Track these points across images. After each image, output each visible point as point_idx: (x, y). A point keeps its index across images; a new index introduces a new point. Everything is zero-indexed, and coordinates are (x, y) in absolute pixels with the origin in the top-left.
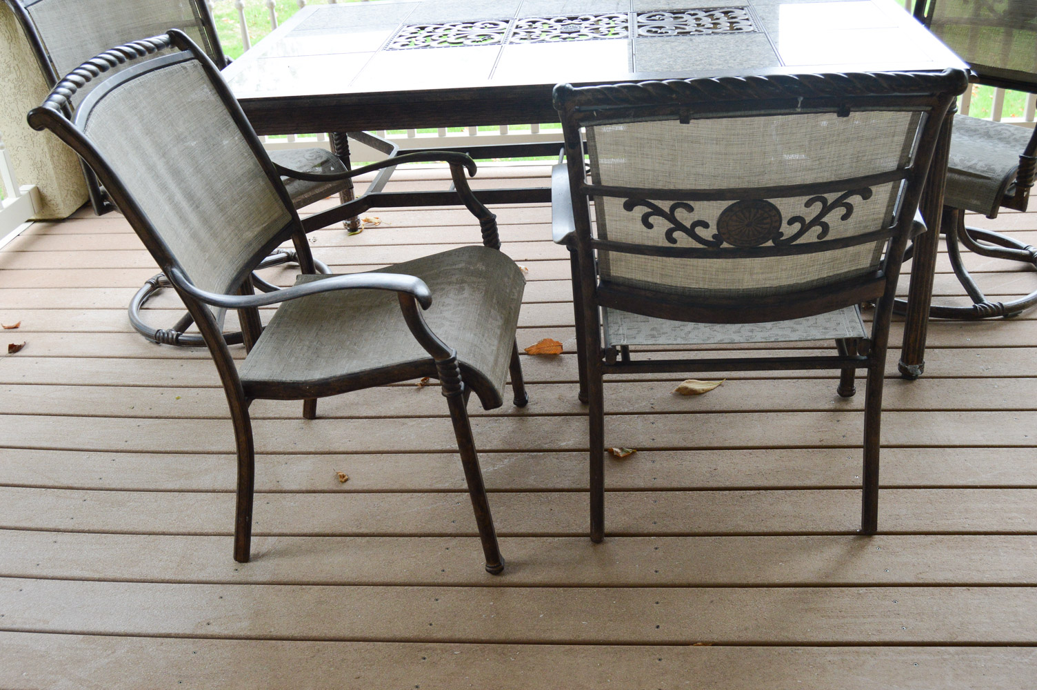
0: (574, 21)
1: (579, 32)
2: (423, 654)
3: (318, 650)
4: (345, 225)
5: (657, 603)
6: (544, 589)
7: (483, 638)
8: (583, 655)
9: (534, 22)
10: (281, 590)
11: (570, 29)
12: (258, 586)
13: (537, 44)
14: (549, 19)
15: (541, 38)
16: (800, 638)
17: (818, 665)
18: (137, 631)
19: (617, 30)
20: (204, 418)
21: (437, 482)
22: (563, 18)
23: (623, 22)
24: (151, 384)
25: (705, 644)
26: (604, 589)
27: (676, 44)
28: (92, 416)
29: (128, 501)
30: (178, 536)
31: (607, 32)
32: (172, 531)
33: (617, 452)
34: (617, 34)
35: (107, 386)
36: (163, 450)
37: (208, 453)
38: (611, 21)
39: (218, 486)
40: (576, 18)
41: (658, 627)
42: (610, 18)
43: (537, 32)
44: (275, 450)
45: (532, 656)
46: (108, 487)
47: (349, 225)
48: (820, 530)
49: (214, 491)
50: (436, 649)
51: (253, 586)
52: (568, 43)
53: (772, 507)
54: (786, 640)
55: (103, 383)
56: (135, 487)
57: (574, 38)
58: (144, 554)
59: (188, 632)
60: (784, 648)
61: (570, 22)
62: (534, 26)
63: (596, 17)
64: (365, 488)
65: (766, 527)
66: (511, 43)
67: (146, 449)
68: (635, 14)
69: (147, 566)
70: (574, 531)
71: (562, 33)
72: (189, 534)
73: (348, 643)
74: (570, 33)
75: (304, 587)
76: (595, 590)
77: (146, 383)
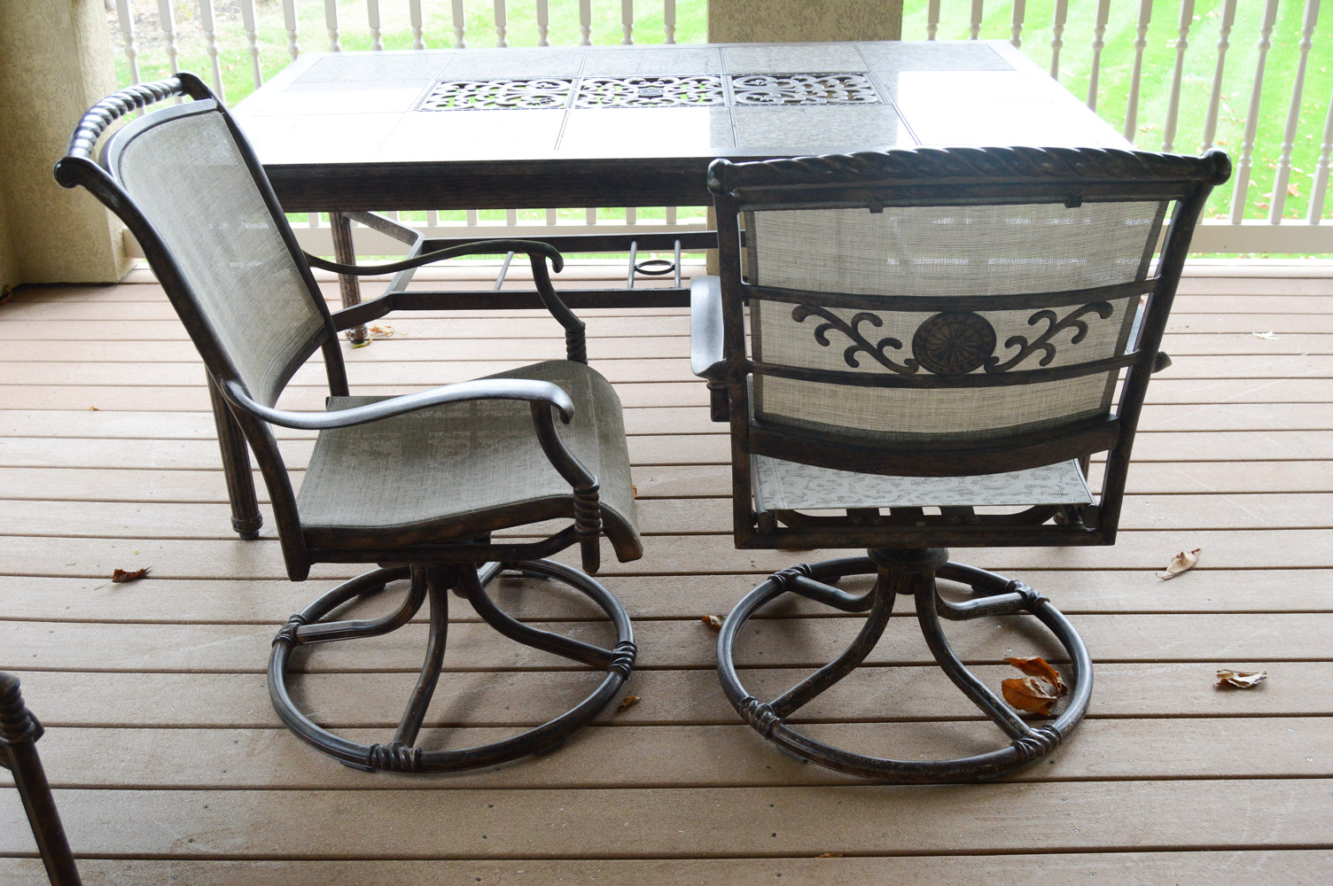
0: (654, 84)
1: (662, 96)
2: (476, 874)
3: (339, 871)
4: (348, 335)
5: (772, 806)
6: (628, 791)
7: (553, 853)
8: (682, 871)
9: (604, 83)
10: (285, 797)
11: (650, 92)
12: (254, 792)
13: (611, 109)
14: (622, 80)
15: (615, 102)
16: (950, 846)
17: (975, 878)
18: (93, 851)
19: (710, 95)
20: (171, 578)
21: (483, 659)
22: (639, 79)
23: (715, 86)
24: (97, 534)
25: (834, 855)
26: (705, 790)
27: (785, 114)
28: (19, 575)
29: (74, 685)
30: (144, 730)
31: (697, 98)
32: (135, 722)
33: (714, 621)
34: (710, 100)
35: (38, 536)
36: (118, 618)
37: (179, 623)
38: (699, 85)
39: (194, 665)
40: (656, 80)
41: (774, 835)
42: (699, 81)
43: (609, 95)
44: (268, 619)
45: (618, 873)
46: (45, 666)
47: (352, 335)
48: (968, 715)
49: (189, 672)
50: (494, 868)
51: (249, 792)
52: (649, 110)
53: (909, 687)
54: (934, 848)
55: (32, 532)
56: (83, 666)
57: (656, 104)
58: (99, 753)
59: (164, 851)
60: (932, 858)
61: (649, 84)
62: (604, 87)
63: (681, 79)
64: (390, 667)
65: (902, 711)
66: (578, 107)
67: (94, 618)
68: (730, 78)
69: (104, 768)
70: (663, 719)
71: (640, 97)
72: (159, 727)
73: (378, 862)
74: (650, 98)
75: (316, 792)
76: (693, 791)
77: (92, 534)
